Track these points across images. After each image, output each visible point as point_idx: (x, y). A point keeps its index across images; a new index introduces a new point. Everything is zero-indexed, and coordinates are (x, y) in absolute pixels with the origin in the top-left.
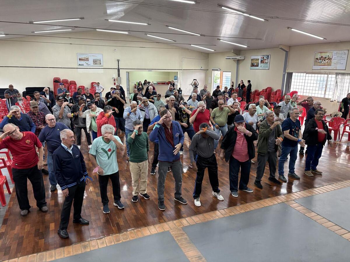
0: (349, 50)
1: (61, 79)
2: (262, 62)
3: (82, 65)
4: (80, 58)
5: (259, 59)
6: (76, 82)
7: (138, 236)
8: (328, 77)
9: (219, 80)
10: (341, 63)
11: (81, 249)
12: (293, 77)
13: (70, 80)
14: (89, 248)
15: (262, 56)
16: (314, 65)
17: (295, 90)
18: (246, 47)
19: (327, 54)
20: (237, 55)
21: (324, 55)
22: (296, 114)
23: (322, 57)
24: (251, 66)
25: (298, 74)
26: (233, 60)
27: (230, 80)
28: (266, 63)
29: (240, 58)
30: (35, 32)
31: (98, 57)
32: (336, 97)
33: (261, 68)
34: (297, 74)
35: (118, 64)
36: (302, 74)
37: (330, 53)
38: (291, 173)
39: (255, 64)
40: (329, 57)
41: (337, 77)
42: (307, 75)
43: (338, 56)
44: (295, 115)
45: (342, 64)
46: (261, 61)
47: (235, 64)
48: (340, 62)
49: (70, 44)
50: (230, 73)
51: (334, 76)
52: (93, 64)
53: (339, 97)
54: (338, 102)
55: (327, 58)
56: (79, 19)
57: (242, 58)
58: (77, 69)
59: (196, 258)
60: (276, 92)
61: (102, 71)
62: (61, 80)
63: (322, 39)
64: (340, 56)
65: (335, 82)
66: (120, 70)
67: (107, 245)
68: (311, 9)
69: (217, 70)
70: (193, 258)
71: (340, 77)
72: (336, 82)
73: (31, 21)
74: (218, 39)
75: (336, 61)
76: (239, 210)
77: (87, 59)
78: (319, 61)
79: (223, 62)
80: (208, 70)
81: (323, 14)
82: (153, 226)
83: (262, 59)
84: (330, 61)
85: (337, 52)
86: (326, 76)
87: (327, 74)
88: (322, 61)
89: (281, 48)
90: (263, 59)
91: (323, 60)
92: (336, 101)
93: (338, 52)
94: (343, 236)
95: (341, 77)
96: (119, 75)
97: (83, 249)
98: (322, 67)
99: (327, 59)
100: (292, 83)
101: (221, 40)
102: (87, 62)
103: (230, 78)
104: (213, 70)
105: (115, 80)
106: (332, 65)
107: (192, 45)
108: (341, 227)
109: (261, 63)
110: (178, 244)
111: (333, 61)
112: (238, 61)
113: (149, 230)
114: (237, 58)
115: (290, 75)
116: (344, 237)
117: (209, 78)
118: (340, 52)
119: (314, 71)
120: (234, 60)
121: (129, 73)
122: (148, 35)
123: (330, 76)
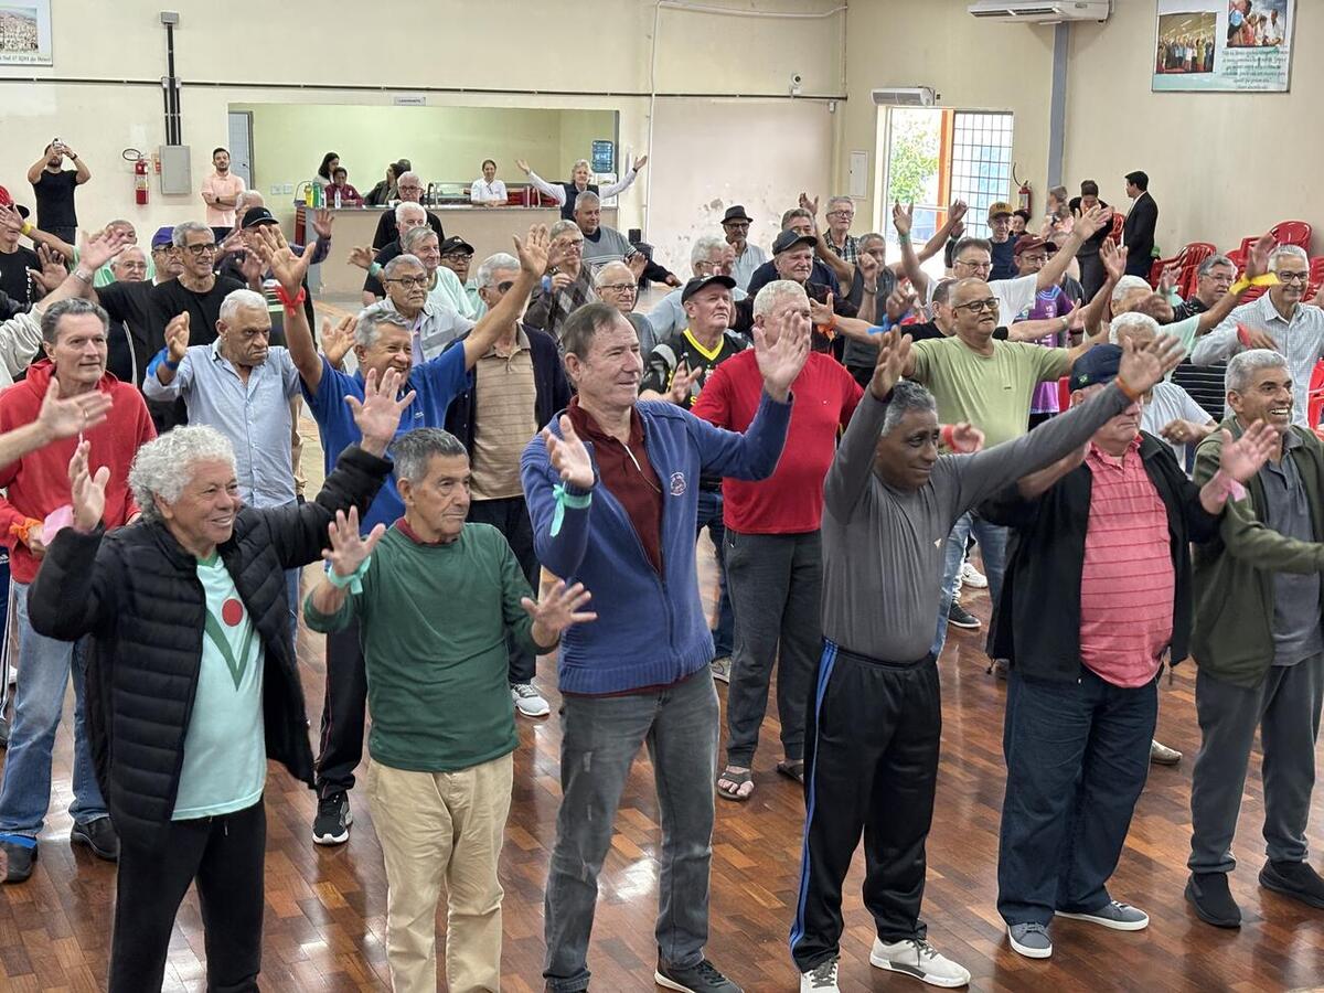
2: (1239, 36)
5: (1213, 15)
9: (936, 177)
24: (1160, 71)
26: (1033, 24)
27: (1006, 172)
28: (1265, 44)
29: (1078, 7)
33: (1229, 84)
35: (171, 47)
46: (1232, 31)
47: (1045, 56)
50: (1008, 120)
57: (1097, 10)
61: (44, 101)
66: (185, 93)
69: (913, 100)
79: (953, 36)
80: (846, 99)
83: (1239, 19)
90: (1246, 13)
96: (174, 133)
103: (1006, 155)
104: (879, 98)
105: (140, 170)
109: (1230, 45)
112: (1066, 33)
114: (1055, 6)
117: (857, 162)
120: (1037, 21)
121: (250, 116)
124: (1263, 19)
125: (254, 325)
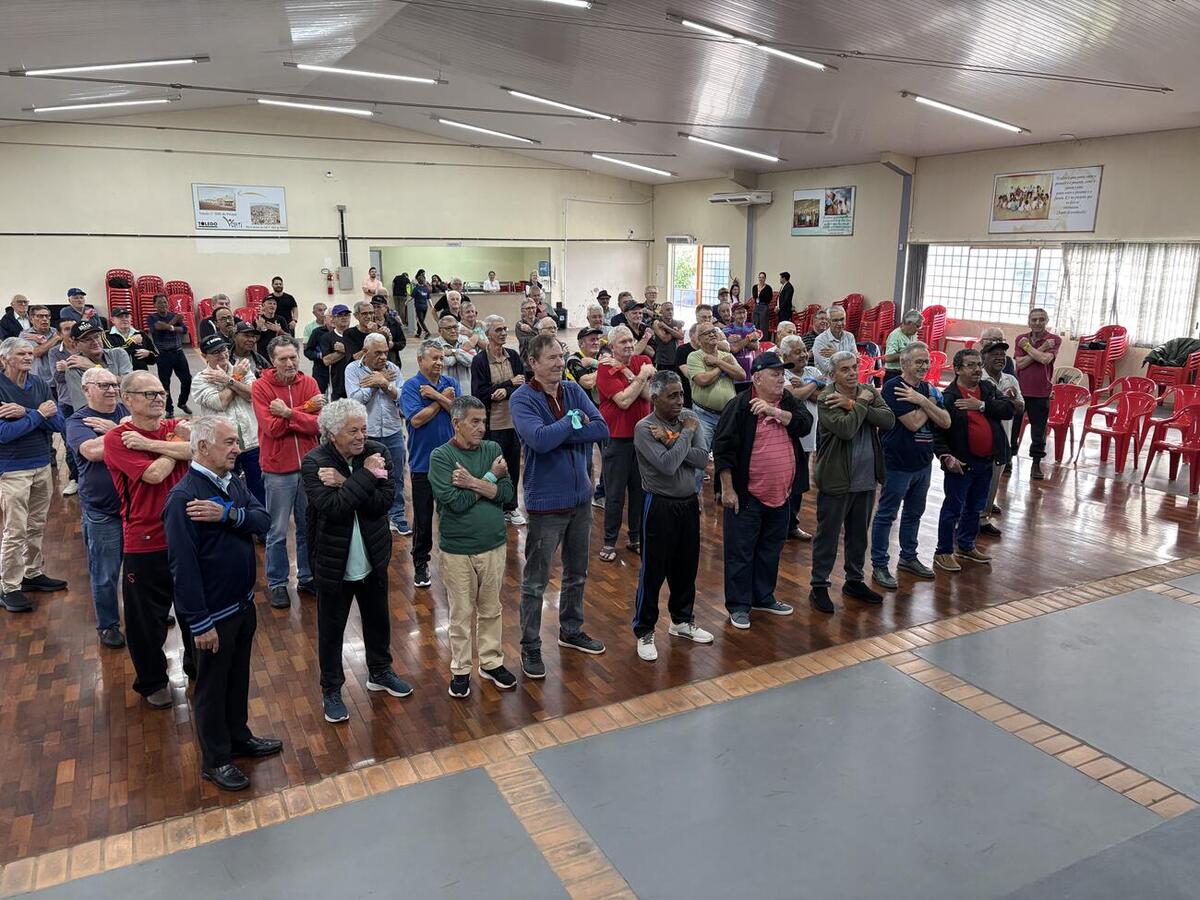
0: (1102, 166)
1: (136, 277)
2: (830, 210)
3: (213, 225)
4: (203, 199)
5: (818, 201)
6: (191, 286)
7: (374, 788)
8: (1038, 258)
9: (695, 277)
10: (1080, 210)
11: (165, 843)
12: (930, 260)
13: (167, 278)
14: (194, 836)
15: (829, 192)
16: (994, 220)
17: (935, 302)
18: (775, 159)
19: (1036, 182)
20: (748, 188)
21: (1024, 185)
22: (917, 362)
23: (1018, 191)
24: (795, 226)
25: (943, 247)
26: (737, 206)
27: (727, 273)
28: (842, 214)
29: (758, 197)
30: (36, 110)
31: (267, 198)
32: (1065, 322)
33: (826, 232)
34: (941, 249)
35: (342, 221)
36: (958, 250)
37: (1045, 177)
38: (906, 559)
39: (808, 218)
40: (1040, 192)
41: (1069, 257)
42: (974, 252)
43: (1070, 186)
44: (915, 366)
45: (1083, 212)
46: (827, 207)
47: (742, 221)
48: (1076, 205)
49: (166, 151)
50: (727, 249)
51: (1059, 253)
52: (250, 224)
53: (1076, 323)
54: (1073, 339)
55: (1035, 195)
56: (191, 61)
57: (766, 199)
58: (192, 239)
59: (568, 849)
60: (878, 309)
61: (284, 247)
62: (136, 279)
63: (1017, 130)
64: (1074, 185)
65: (1062, 272)
66: (350, 243)
67: (259, 826)
68: (982, 31)
69: (684, 241)
70: (557, 852)
71: (1076, 256)
72: (1066, 274)
73: (15, 67)
74: (680, 134)
75: (1062, 203)
76: (730, 689)
77: (230, 203)
78: (1009, 206)
79: (701, 211)
80: (653, 241)
81: (1019, 46)
82: (429, 753)
83: (830, 202)
84: (1045, 204)
85: (1066, 174)
86: (1033, 252)
87: (1037, 248)
88: (1018, 203)
89: (888, 165)
90: (833, 199)
91: (1023, 203)
92: (1068, 335)
93: (1069, 172)
94: (1062, 757)
95: (1080, 256)
96: (344, 261)
97: (173, 841)
98: (1019, 224)
99: (1035, 199)
100: (929, 281)
101: (690, 138)
102: (228, 215)
103: (727, 266)
104: (669, 240)
105: (329, 278)
106: (1050, 217)
107: (594, 156)
108: (1058, 729)
109: (826, 214)
110: (512, 807)
111: (1053, 203)
112: (752, 210)
113: (413, 767)
114: (747, 197)
115: (920, 253)
116: (1067, 761)
117: (660, 270)
118: (1077, 173)
119: (995, 238)
120: (739, 204)
121: (380, 251)
122: (441, 121)
123: (1045, 253)
124: (841, 202)
125: (380, 349)
